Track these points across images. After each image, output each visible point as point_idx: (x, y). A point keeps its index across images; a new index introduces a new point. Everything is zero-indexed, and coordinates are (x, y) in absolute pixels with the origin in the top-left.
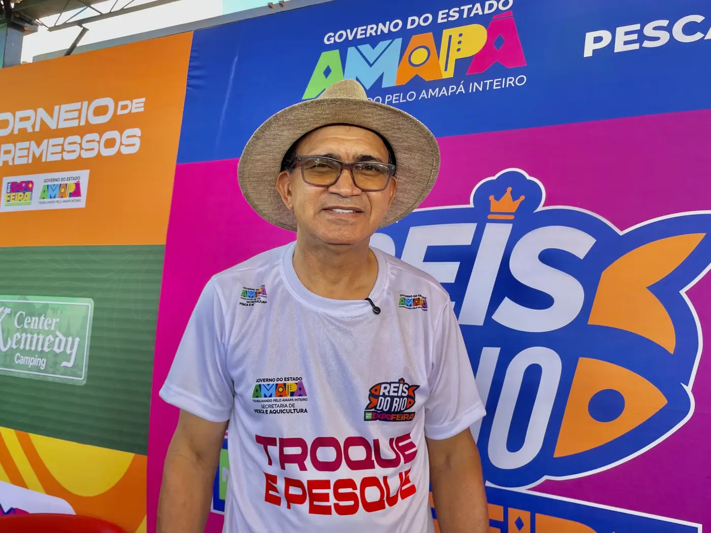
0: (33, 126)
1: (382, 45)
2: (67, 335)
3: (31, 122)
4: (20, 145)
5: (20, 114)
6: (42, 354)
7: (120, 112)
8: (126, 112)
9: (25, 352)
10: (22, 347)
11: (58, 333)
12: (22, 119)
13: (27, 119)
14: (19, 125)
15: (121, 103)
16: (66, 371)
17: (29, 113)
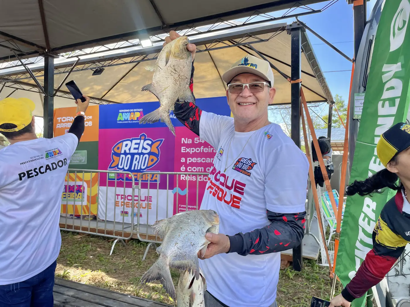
0: (71, 120)
1: (127, 113)
2: (82, 156)
3: (70, 119)
4: (68, 123)
5: (68, 117)
6: (78, 160)
7: (88, 118)
8: (89, 118)
9: (74, 160)
10: (73, 159)
11: (81, 156)
12: (68, 118)
13: (69, 118)
14: (68, 120)
15: (88, 117)
16: (83, 162)
17: (70, 117)
